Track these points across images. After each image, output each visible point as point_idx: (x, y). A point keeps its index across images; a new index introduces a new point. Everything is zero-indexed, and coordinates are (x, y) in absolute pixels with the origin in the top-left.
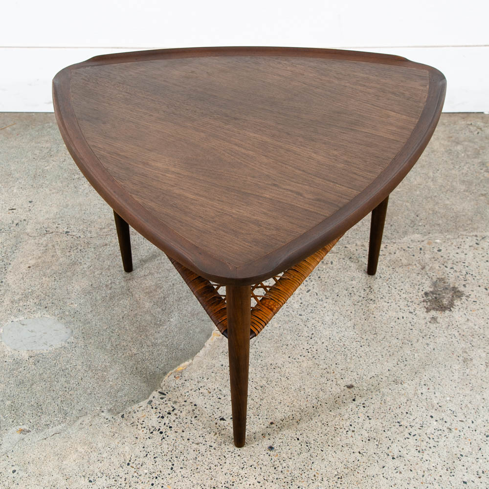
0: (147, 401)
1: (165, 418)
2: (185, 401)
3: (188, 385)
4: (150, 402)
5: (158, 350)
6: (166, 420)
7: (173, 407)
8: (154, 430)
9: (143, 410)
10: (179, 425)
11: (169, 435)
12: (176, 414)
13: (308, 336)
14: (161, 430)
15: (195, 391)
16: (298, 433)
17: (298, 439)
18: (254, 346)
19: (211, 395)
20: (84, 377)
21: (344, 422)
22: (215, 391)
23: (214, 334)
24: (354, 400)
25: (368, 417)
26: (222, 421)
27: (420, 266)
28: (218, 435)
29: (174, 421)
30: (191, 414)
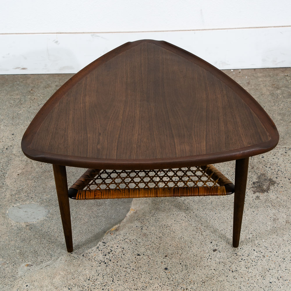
0: (96, 247)
1: (107, 256)
2: (117, 246)
3: (119, 238)
4: (98, 248)
5: (100, 220)
6: (107, 257)
7: (111, 250)
8: (101, 262)
9: (94, 252)
10: (115, 259)
11: (110, 264)
12: (113, 253)
13: (185, 209)
14: (105, 262)
15: (122, 241)
16: (181, 261)
17: (181, 264)
18: (154, 215)
19: (131, 242)
20: (59, 235)
21: (206, 254)
22: (134, 241)
23: (131, 209)
24: (211, 243)
25: (219, 251)
26: (139, 256)
27: (251, 167)
28: (137, 263)
29: (112, 257)
30: (121, 253)
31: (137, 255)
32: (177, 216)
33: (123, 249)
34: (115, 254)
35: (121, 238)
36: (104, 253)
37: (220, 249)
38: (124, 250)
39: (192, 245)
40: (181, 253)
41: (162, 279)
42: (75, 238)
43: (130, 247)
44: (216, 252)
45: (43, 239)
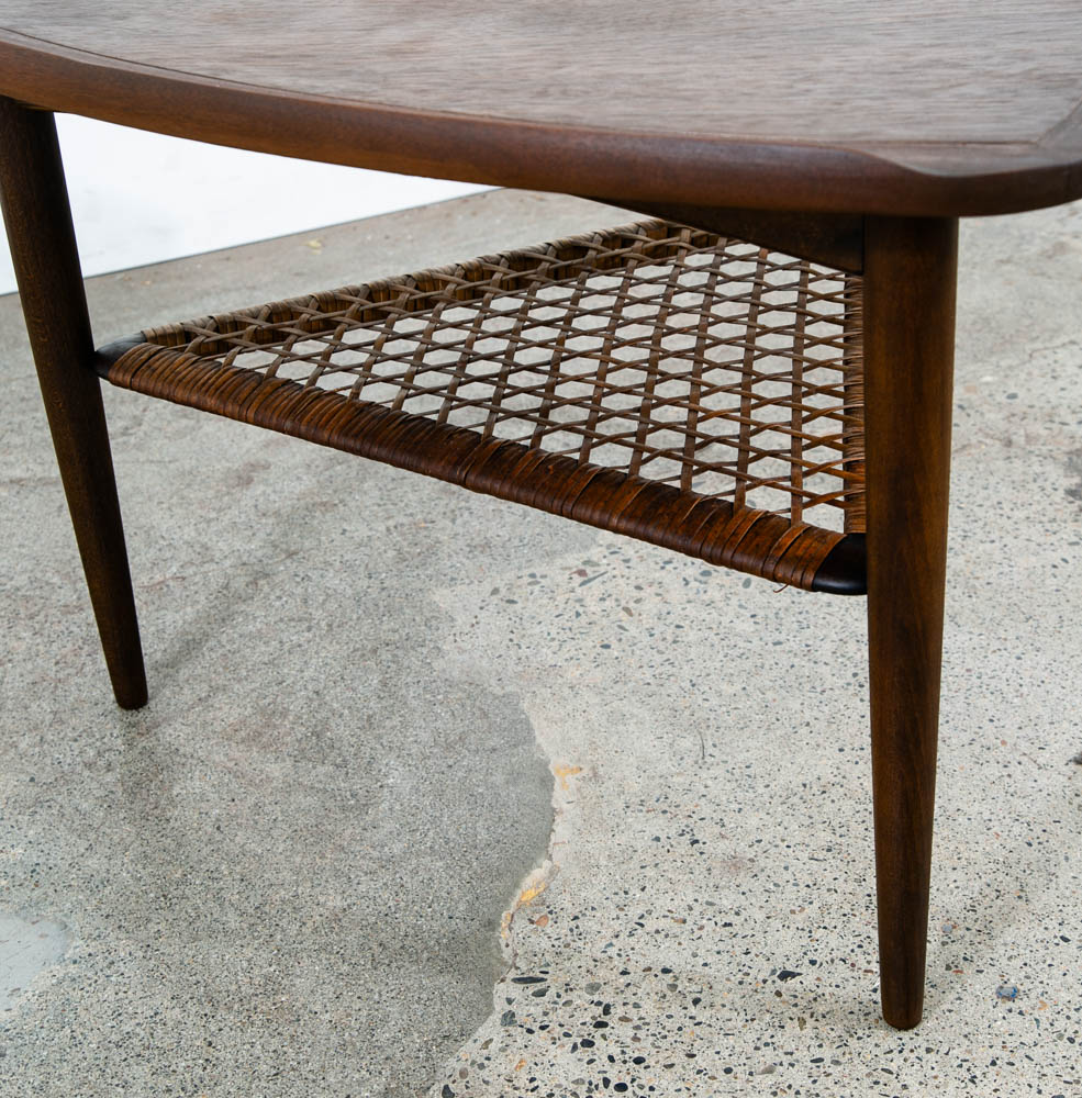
0: (496, 1017)
1: (598, 1042)
2: (624, 973)
3: (596, 928)
4: (509, 1019)
5: (415, 872)
7: (599, 1003)
8: (590, 1091)
9: (503, 1050)
10: (664, 1044)
11: (654, 1083)
12: (624, 1019)
13: (849, 684)
14: (614, 1081)
15: (631, 935)
16: (1051, 923)
19: (690, 926)
20: (212, 1035)
22: (696, 913)
23: (558, 771)
26: (791, 981)
27: (997, 442)
28: (811, 1021)
29: (636, 1039)
31: (775, 978)
32: (834, 726)
33: (669, 978)
34: (643, 1014)
35: (615, 925)
36: (567, 1035)
38: (676, 978)
40: (1015, 887)
41: (1036, 1053)
42: (327, 1016)
43: (701, 952)
45: (119, 1089)
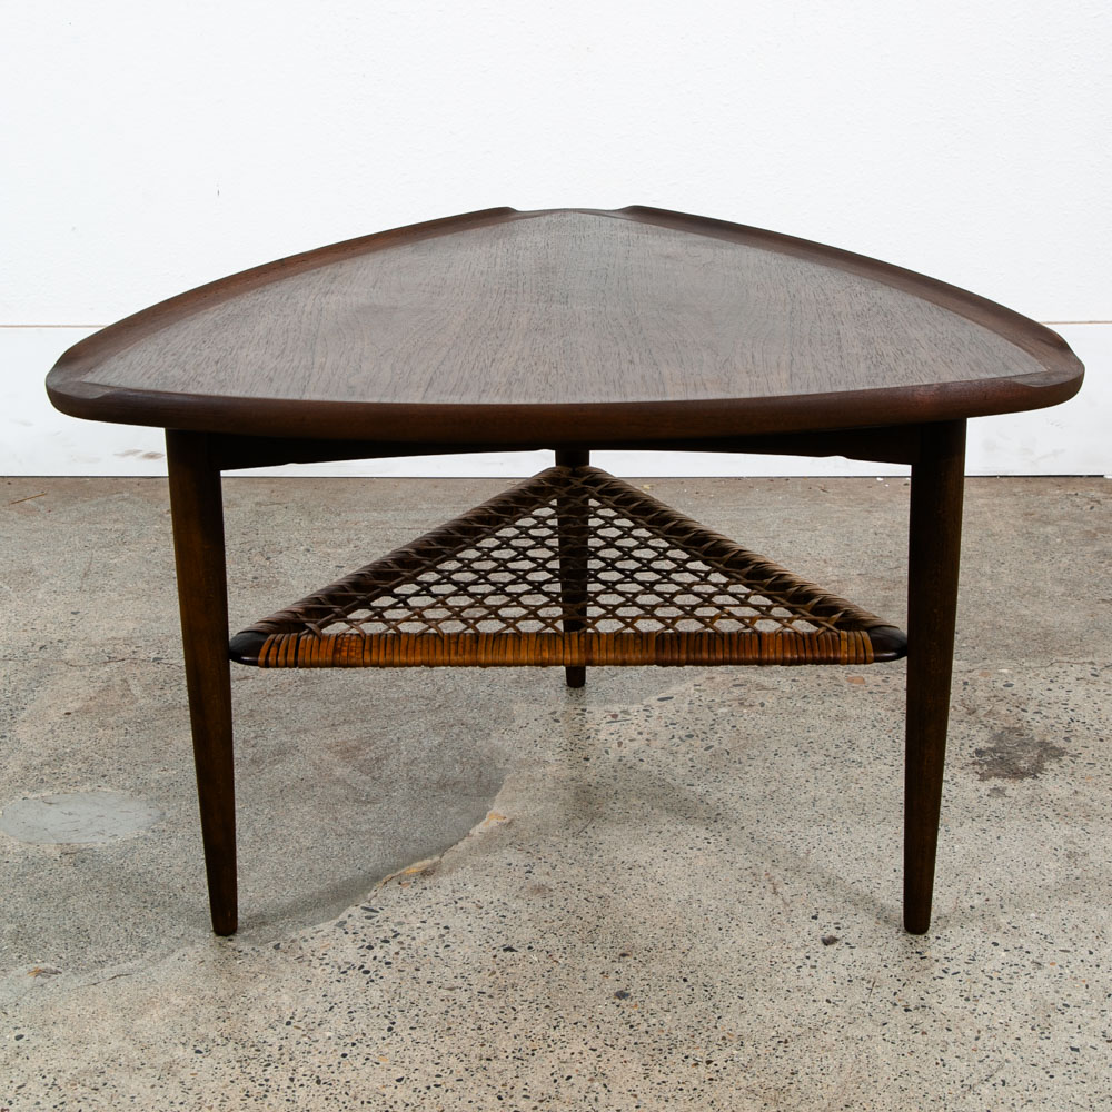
0: (335, 921)
1: (376, 949)
2: (423, 922)
3: (431, 897)
4: (342, 924)
5: (362, 842)
6: (377, 952)
7: (395, 932)
8: (349, 968)
9: (324, 937)
10: (409, 960)
11: (385, 976)
12: (401, 943)
13: (709, 818)
14: (366, 968)
15: (446, 905)
16: (686, 970)
17: (685, 980)
18: (583, 834)
19: (483, 911)
20: (188, 884)
21: (792, 953)
22: (492, 906)
23: (491, 815)
24: (815, 917)
25: (847, 944)
26: (508, 953)
27: (965, 710)
28: (498, 974)
29: (397, 953)
30: (437, 941)
31: (501, 949)
32: (675, 837)
33: (444, 931)
34: (413, 943)
35: (442, 898)
36: (363, 940)
37: (853, 937)
38: (448, 932)
39: (734, 923)
40: (687, 946)
41: (604, 1027)
43: (474, 925)
44: (836, 946)
